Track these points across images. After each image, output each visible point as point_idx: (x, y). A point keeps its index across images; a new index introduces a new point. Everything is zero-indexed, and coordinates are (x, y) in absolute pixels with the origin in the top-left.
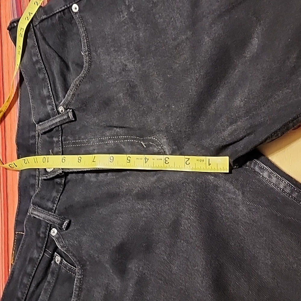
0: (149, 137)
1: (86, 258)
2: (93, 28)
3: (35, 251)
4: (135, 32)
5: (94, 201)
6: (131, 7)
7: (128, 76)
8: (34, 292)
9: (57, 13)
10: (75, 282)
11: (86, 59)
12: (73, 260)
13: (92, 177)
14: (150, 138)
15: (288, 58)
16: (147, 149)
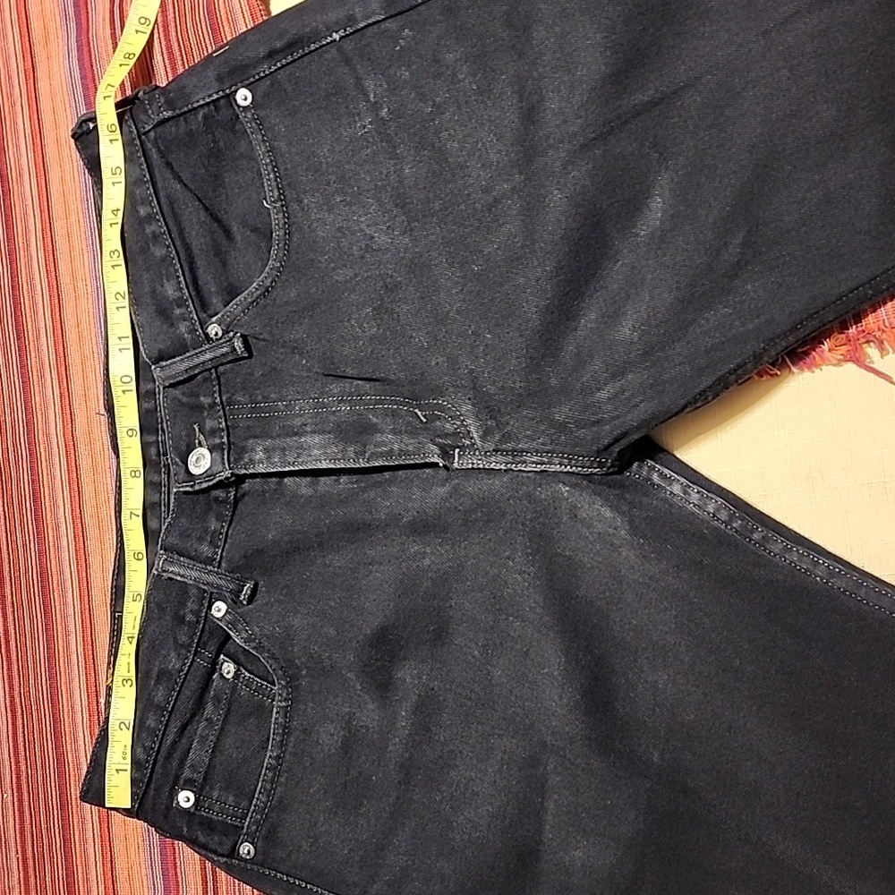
0: (433, 400)
1: (302, 663)
2: (287, 145)
3: (173, 654)
4: (392, 162)
5: (314, 539)
6: (382, 108)
7: (380, 263)
8: (174, 743)
9: (199, 106)
10: (274, 715)
11: (276, 219)
12: (271, 667)
13: (303, 486)
14: (435, 402)
15: (726, 244)
16: (428, 426)
